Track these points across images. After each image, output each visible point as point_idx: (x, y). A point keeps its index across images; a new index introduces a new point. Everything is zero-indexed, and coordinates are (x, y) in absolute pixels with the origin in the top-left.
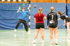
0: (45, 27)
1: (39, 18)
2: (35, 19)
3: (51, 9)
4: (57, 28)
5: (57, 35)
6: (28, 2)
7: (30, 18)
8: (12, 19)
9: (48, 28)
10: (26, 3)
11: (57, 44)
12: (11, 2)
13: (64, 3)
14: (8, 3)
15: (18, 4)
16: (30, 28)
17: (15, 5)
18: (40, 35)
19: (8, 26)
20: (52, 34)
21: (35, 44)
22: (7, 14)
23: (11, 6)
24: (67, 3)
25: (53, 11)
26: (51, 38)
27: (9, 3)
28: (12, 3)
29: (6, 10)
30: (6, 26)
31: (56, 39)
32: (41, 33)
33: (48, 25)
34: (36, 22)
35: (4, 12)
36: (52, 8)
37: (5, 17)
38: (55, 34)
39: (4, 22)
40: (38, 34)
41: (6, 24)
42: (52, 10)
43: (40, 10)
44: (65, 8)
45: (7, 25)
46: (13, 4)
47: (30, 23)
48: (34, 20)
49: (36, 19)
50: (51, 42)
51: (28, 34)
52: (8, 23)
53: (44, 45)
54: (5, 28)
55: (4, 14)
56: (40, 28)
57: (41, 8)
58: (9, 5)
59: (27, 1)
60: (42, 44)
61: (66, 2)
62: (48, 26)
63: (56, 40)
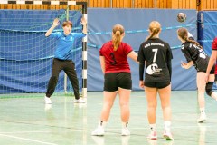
0: (133, 86)
1: (115, 56)
2: (102, 59)
3: (151, 29)
4: (169, 87)
5: (168, 109)
6: (81, 6)
7: (85, 58)
8: (30, 61)
9: (141, 88)
10: (73, 10)
11: (169, 140)
12: (28, 8)
13: (191, 8)
14: (18, 9)
15: (49, 13)
16: (85, 89)
17: (38, 17)
18: (116, 111)
19: (17, 82)
20: (155, 107)
21: (102, 139)
22: (15, 44)
23: (29, 20)
24: (199, 9)
25: (157, 36)
26: (152, 120)
27: (22, 10)
28: (30, 10)
29: (11, 32)
30: (13, 82)
31: (168, 123)
32: (121, 105)
33: (142, 79)
34: (107, 69)
35: (6, 39)
36: (155, 25)
37: (10, 54)
38: (163, 107)
39: (6, 69)
40: (111, 106)
41: (11, 76)
42: (154, 33)
43: (118, 32)
44: (195, 26)
45: (16, 77)
46: (32, 12)
47: (85, 72)
48: (99, 62)
49: (106, 59)
50: (152, 132)
51: (81, 106)
52: (18, 72)
53: (130, 141)
54: (9, 88)
55: (6, 44)
56: (117, 89)
57: (119, 26)
58: (22, 17)
59: (77, 3)
60: (123, 138)
61: (198, 5)
62: (141, 83)
63: (167, 127)
